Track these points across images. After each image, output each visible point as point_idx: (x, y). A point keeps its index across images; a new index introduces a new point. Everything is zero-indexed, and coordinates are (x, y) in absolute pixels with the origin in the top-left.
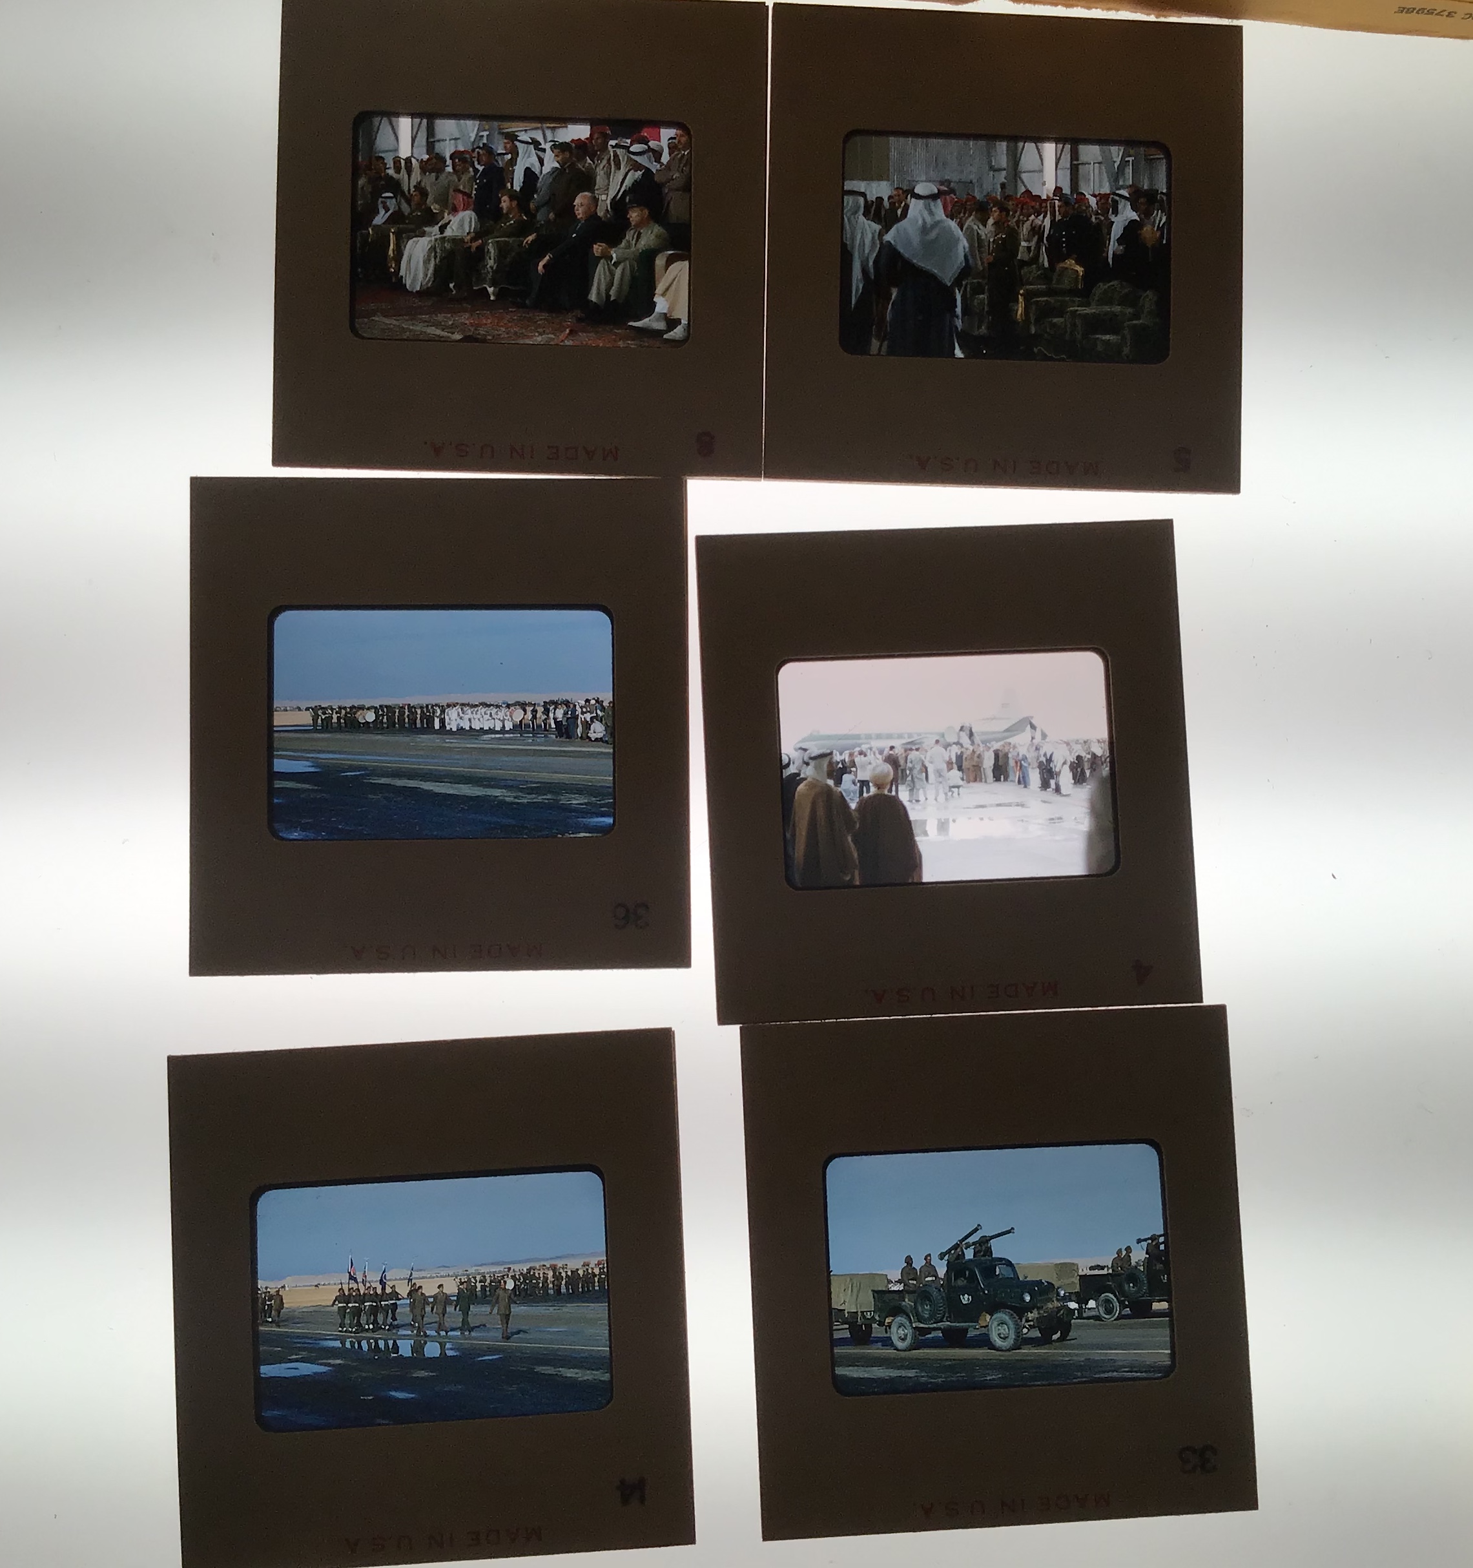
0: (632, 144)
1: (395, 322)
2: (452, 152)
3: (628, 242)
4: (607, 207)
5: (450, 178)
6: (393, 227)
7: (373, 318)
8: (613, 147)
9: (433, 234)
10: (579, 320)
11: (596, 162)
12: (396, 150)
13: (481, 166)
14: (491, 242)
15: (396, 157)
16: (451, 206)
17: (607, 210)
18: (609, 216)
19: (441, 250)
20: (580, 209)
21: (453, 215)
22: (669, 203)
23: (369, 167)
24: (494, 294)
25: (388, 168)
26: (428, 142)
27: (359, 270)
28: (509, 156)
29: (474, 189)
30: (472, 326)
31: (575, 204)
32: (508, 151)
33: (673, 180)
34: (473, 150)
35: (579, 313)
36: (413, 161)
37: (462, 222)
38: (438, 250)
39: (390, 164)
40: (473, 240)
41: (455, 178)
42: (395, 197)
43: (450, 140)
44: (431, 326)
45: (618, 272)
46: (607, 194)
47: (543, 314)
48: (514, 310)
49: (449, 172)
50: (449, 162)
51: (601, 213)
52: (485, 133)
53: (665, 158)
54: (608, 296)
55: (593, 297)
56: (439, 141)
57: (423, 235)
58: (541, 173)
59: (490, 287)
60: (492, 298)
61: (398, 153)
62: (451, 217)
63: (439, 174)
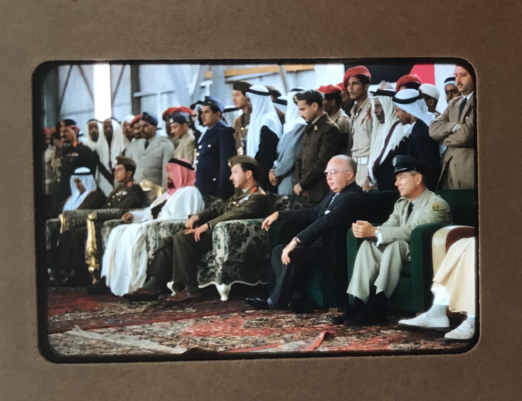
0: (398, 89)
1: (99, 337)
2: (165, 109)
3: (397, 218)
4: (368, 173)
5: (163, 144)
6: (90, 213)
7: (70, 332)
8: (375, 94)
9: (143, 220)
10: (337, 321)
11: (353, 115)
12: (91, 110)
13: (204, 126)
14: (221, 227)
15: (91, 120)
16: (165, 181)
17: (369, 177)
18: (371, 185)
19: (155, 240)
20: (334, 178)
21: (169, 193)
22: (448, 163)
23: (56, 135)
24: (226, 292)
25: (82, 135)
26: (133, 98)
27: (49, 270)
28: (240, 113)
29: (195, 158)
30: (199, 335)
31: (326, 171)
32: (238, 106)
33: (453, 133)
34: (193, 107)
35: (335, 312)
36: (115, 124)
37: (181, 202)
38: (151, 240)
39: (84, 129)
40: (197, 224)
41: (170, 144)
42: (93, 173)
43: (162, 94)
44: (145, 339)
45: (385, 257)
46: (368, 156)
47: (289, 315)
48: (252, 311)
49: (162, 137)
50: (161, 124)
51: (361, 182)
52: (207, 84)
53: (442, 106)
54: (373, 288)
55: (353, 290)
56: (147, 96)
57: (130, 221)
58: (282, 132)
59: (220, 284)
60: (224, 298)
61: (94, 115)
62: (166, 196)
63: (149, 140)
